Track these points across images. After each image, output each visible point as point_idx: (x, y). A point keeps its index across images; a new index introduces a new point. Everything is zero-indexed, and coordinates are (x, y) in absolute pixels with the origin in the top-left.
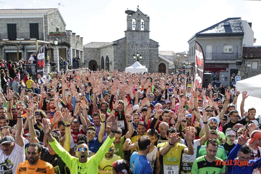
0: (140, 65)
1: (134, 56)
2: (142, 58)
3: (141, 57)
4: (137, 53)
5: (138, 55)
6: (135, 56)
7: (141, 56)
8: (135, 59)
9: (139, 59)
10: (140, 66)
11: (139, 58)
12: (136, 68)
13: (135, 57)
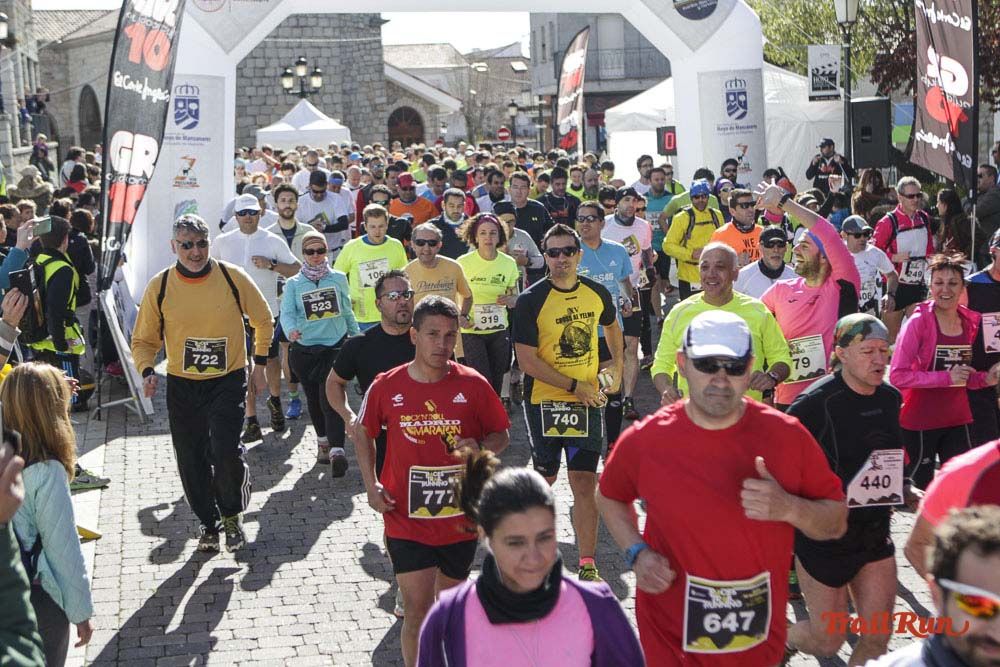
0: (319, 114)
1: (286, 75)
2: (323, 84)
3: (316, 82)
4: (299, 63)
5: (301, 71)
6: (290, 75)
7: (315, 74)
8: (291, 89)
9: (306, 89)
10: (319, 118)
11: (309, 85)
12: (303, 128)
13: (288, 83)
